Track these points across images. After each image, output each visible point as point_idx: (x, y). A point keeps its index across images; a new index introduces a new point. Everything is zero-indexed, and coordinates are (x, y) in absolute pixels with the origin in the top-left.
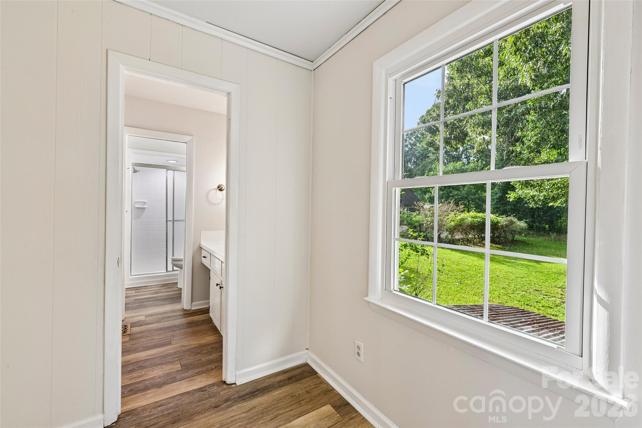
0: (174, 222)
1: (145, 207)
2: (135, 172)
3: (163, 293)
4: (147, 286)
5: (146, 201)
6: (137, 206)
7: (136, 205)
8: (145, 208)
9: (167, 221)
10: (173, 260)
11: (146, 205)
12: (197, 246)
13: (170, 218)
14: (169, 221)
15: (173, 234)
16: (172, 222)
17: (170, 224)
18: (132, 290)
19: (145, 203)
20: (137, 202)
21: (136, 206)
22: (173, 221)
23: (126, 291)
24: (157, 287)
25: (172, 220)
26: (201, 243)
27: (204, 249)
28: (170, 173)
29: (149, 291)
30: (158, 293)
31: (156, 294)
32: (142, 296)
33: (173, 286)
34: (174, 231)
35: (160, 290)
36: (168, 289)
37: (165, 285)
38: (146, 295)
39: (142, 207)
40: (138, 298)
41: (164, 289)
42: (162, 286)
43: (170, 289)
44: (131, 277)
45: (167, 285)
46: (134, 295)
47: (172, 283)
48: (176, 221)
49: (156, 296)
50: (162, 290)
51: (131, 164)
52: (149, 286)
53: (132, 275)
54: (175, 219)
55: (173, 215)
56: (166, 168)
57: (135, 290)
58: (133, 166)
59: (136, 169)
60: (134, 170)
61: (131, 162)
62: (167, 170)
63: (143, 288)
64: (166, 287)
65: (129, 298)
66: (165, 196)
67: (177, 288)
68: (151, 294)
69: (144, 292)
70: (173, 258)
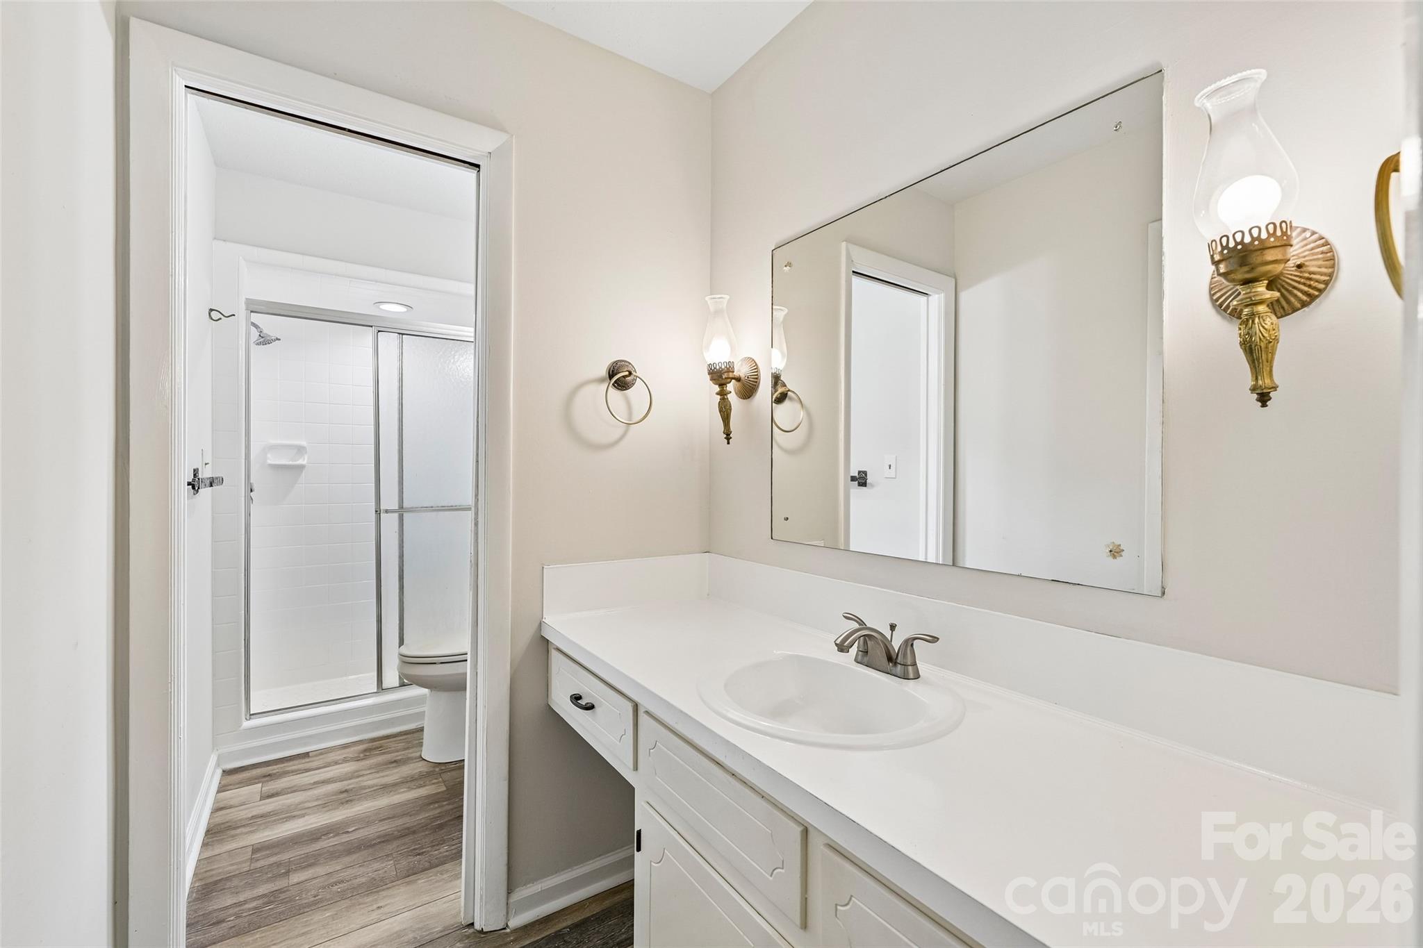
0: (405, 514)
1: (300, 462)
2: (264, 343)
3: (367, 797)
4: (306, 755)
5: (304, 443)
6: (272, 460)
7: (269, 456)
8: (302, 467)
9: (378, 512)
10: (407, 661)
11: (306, 458)
12: (527, 635)
13: (390, 500)
14: (387, 511)
15: (401, 556)
16: (396, 515)
17: (390, 522)
18: (249, 781)
19: (300, 450)
20: (273, 448)
21: (269, 462)
22: (401, 510)
23: (221, 790)
24: (345, 760)
25: (396, 507)
26: (548, 619)
27: (559, 650)
28: (388, 342)
29: (315, 783)
30: (351, 801)
31: (342, 804)
32: (286, 821)
33: (405, 749)
34: (403, 547)
35: (360, 779)
36: (389, 768)
37: (374, 747)
38: (303, 816)
39: (291, 463)
40: (270, 833)
41: (373, 771)
42: (365, 750)
43: (396, 771)
44: (247, 724)
45: (381, 747)
46: (253, 817)
47: (402, 735)
48: (411, 510)
49: (344, 817)
50: (365, 778)
51: (243, 306)
52: (316, 756)
53: (251, 715)
54: (406, 505)
55: (399, 490)
56: (372, 326)
57: (260, 785)
58: (252, 312)
59: (265, 331)
60: (260, 335)
61: (244, 300)
62: (376, 332)
63: (294, 768)
64: (380, 759)
65: (233, 836)
66: (373, 426)
67: (423, 763)
68: (324, 805)
69: (295, 791)
70: (404, 650)
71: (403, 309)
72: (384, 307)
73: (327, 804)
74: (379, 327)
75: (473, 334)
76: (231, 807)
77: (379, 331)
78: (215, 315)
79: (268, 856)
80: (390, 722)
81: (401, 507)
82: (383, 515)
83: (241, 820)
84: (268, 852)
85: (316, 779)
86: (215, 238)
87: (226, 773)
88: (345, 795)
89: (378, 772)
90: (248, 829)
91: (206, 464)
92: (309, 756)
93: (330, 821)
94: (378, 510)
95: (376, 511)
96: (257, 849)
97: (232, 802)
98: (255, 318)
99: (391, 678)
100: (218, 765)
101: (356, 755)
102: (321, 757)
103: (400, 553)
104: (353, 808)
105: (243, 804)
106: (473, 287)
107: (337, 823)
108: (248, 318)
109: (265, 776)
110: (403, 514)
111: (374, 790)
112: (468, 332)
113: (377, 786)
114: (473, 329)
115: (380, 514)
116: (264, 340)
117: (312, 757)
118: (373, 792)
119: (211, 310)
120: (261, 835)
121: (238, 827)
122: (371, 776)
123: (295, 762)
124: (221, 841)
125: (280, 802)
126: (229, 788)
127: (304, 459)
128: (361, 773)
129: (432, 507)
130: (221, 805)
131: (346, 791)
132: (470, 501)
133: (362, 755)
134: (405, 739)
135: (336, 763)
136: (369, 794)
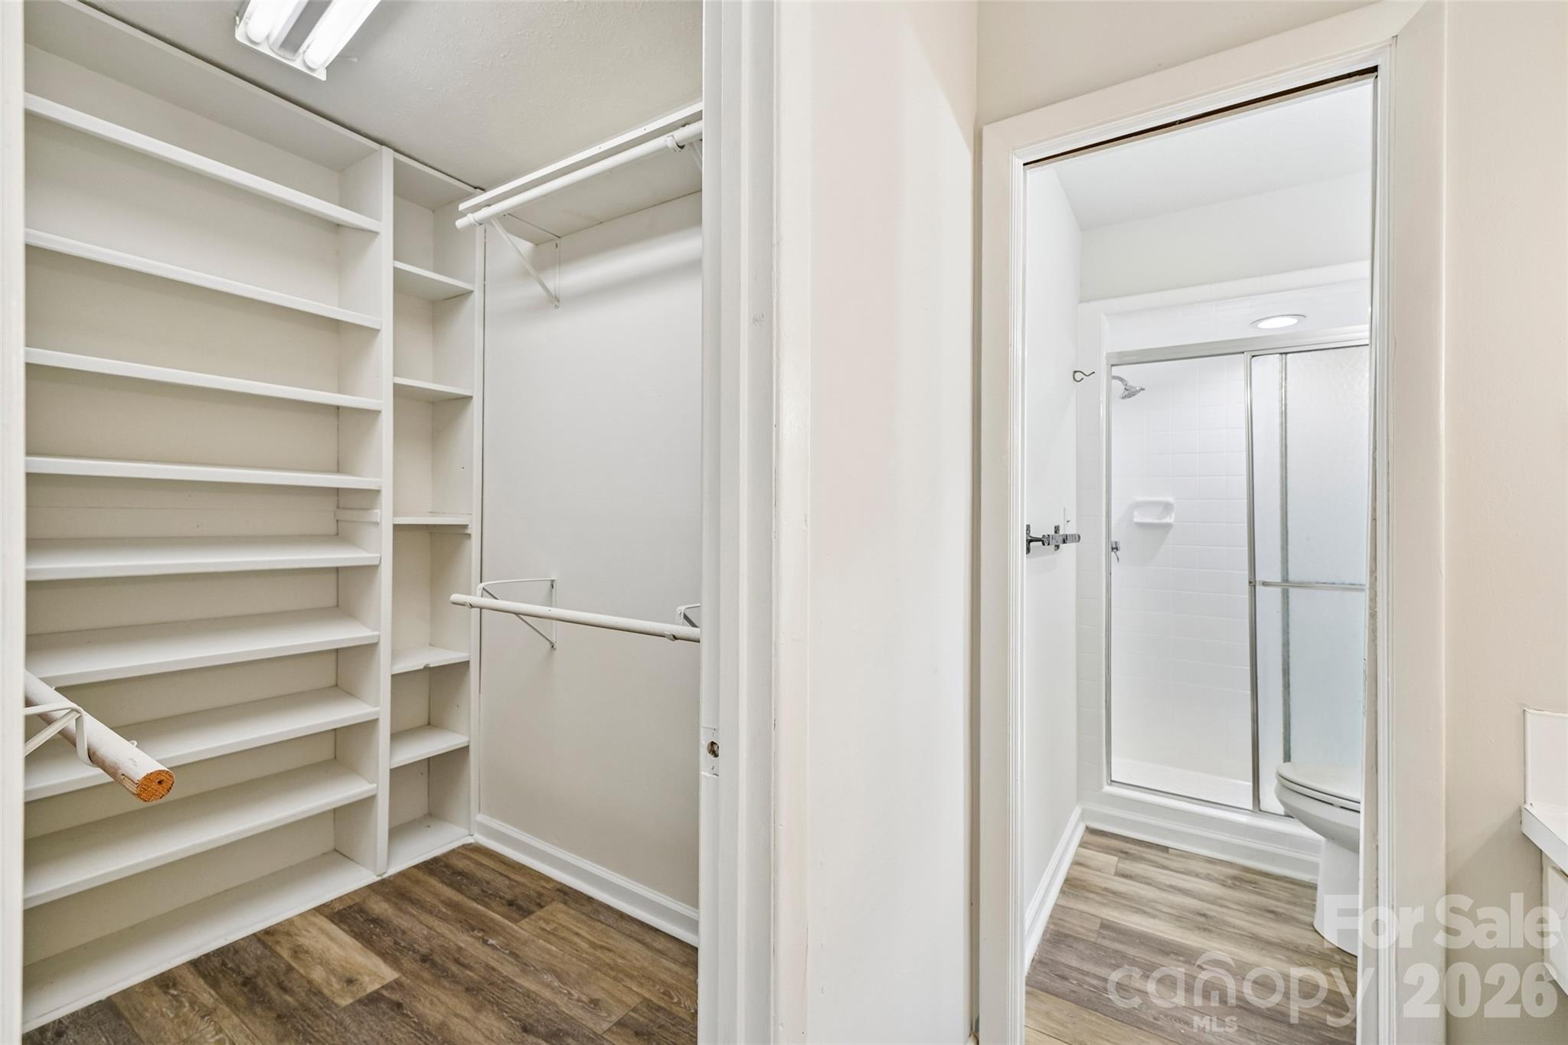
0: (1291, 591)
1: (1167, 520)
2: (1131, 395)
4: (1165, 849)
5: (1170, 499)
6: (1138, 518)
7: (1136, 513)
8: (1168, 526)
9: (1252, 584)
11: (1173, 515)
12: (1495, 818)
13: (1269, 569)
14: (1265, 584)
15: (1286, 645)
16: (1278, 591)
17: (1269, 600)
18: (1108, 850)
19: (1167, 507)
20: (1138, 505)
21: (1136, 520)
22: (1286, 584)
23: (1083, 844)
24: (1208, 877)
25: (1279, 580)
29: (1171, 886)
30: (1210, 931)
31: (1200, 929)
32: (1136, 912)
33: (1289, 903)
34: (1288, 633)
35: (1225, 910)
36: (1265, 917)
37: (1245, 879)
38: (1154, 917)
39: (1157, 521)
40: (1118, 915)
41: (1241, 908)
42: (1235, 878)
43: (1271, 924)
44: (1108, 789)
45: (1255, 883)
46: (1106, 889)
47: (1287, 882)
48: (1301, 585)
49: (1200, 946)
50: (1230, 912)
51: (1104, 362)
52: (1176, 855)
53: (1111, 781)
54: (1292, 577)
55: (1283, 557)
56: (1243, 353)
57: (1116, 859)
58: (1112, 365)
59: (1131, 383)
60: (1125, 389)
61: (1105, 353)
62: (1249, 357)
63: (1153, 858)
64: (1254, 898)
65: (1086, 898)
66: (1245, 477)
67: (1311, 935)
68: (1179, 918)
69: (1149, 884)
70: (1288, 770)
71: (1293, 321)
72: (1263, 325)
73: (1180, 918)
74: (1251, 350)
75: (1368, 334)
76: (1088, 867)
77: (1253, 356)
78: (1078, 376)
79: (1114, 940)
80: (1273, 858)
81: (1285, 579)
82: (1259, 588)
83: (1095, 886)
84: (1114, 935)
85: (1173, 882)
86: (1080, 302)
87: (1090, 831)
88: (1202, 919)
89: (1247, 913)
90: (1098, 898)
91: (1068, 521)
92: (1168, 852)
93: (1183, 941)
94: (1253, 581)
95: (1250, 583)
96: (1106, 925)
97: (1090, 863)
98: (1116, 371)
99: (1270, 799)
100: (1082, 817)
101: (1222, 878)
102: (1181, 859)
103: (1284, 639)
104: (1210, 941)
105: (1099, 870)
106: (1368, 263)
107: (1189, 948)
108: (1109, 372)
109: (1122, 852)
110: (1287, 591)
111: (1240, 934)
112: (1361, 332)
113: (1244, 930)
114: (1368, 326)
115: (1255, 586)
116: (1130, 393)
117: (1171, 854)
118: (1238, 936)
119: (1075, 372)
120: (1111, 913)
121: (1092, 892)
122: (1238, 914)
123: (1154, 852)
124: (1076, 897)
125: (1133, 888)
126: (1089, 846)
127: (1171, 517)
128: (1228, 904)
129: (1333, 584)
130: (1081, 860)
131: (1204, 915)
132: (1364, 578)
133: (1230, 882)
134: (1292, 889)
135: (1197, 875)
136: (1234, 935)
